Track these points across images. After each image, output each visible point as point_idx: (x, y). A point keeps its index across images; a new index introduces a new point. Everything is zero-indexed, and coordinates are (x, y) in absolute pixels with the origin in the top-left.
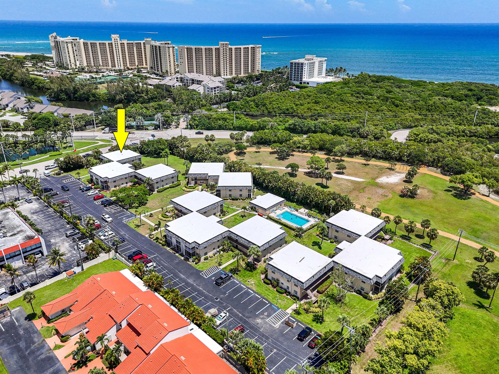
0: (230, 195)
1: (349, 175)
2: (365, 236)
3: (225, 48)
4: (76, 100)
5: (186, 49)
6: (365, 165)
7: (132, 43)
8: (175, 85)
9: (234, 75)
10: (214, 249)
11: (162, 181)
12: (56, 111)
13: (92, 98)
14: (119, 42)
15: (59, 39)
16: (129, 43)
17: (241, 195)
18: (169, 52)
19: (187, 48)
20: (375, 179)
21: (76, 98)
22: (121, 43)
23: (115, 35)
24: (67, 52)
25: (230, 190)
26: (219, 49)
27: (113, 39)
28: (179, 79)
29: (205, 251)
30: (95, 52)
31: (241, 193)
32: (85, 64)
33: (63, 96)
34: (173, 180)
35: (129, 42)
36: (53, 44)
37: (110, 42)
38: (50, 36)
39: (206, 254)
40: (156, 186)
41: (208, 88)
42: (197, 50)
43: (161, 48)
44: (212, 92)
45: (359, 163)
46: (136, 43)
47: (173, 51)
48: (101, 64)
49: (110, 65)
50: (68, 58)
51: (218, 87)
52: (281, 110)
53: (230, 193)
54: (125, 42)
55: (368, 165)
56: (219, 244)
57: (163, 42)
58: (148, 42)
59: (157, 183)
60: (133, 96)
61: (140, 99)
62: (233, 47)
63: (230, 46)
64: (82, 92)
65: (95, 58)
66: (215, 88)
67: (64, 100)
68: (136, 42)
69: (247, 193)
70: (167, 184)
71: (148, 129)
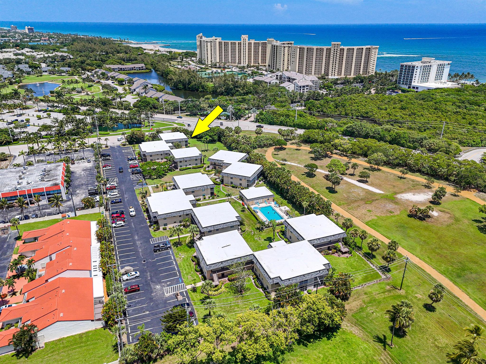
0: (232, 183)
1: (372, 185)
2: (308, 241)
3: (336, 48)
4: (189, 90)
5: (298, 49)
6: (401, 178)
7: (259, 43)
8: (272, 82)
9: (343, 76)
10: (175, 222)
11: (186, 161)
12: (161, 97)
13: (201, 89)
14: (247, 42)
15: (204, 39)
16: (256, 43)
17: (241, 184)
18: (284, 51)
19: (300, 48)
20: (396, 193)
21: (189, 88)
22: (249, 43)
23: (245, 36)
24: (206, 50)
25: (232, 178)
26: (330, 49)
27: (242, 39)
28: (279, 77)
29: (165, 222)
30: (226, 50)
31: (241, 182)
32: (218, 61)
33: (181, 86)
34: (196, 162)
35: (256, 42)
36: (198, 43)
37: (240, 42)
38: (197, 36)
39: (165, 225)
40: (179, 164)
41: (297, 86)
42: (309, 50)
43: (278, 48)
44: (300, 90)
45: (395, 175)
46: (262, 43)
47: (288, 51)
48: (230, 61)
49: (237, 62)
50: (206, 54)
51: (307, 86)
52: (359, 112)
53: (232, 180)
54: (253, 41)
55: (404, 178)
56: (180, 219)
57: (286, 42)
58: (270, 42)
59: (181, 162)
60: (231, 89)
61: (237, 93)
62: (346, 48)
63: (342, 47)
64: (194, 83)
65: (226, 56)
66: (304, 87)
67: (180, 89)
68: (262, 42)
69: (246, 184)
70: (190, 165)
71: (221, 119)
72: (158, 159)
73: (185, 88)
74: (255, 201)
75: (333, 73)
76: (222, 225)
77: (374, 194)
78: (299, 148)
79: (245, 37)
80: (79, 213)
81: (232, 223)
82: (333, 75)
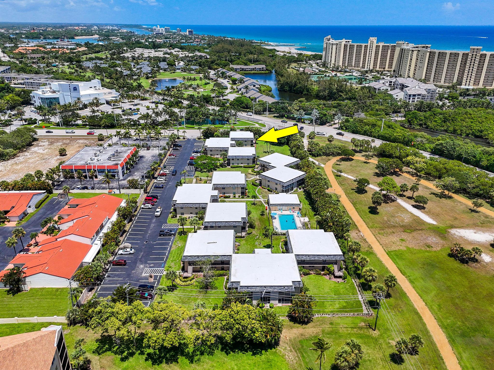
0: (269, 186)
2: (296, 255)
3: (475, 53)
4: (294, 93)
5: (428, 54)
6: (473, 211)
7: (388, 46)
8: (381, 89)
9: (481, 86)
10: (191, 213)
11: (238, 159)
12: (258, 97)
13: (305, 92)
14: (375, 44)
15: (332, 41)
16: (385, 46)
17: (276, 189)
18: (412, 55)
19: (430, 52)
20: (452, 227)
21: (294, 90)
22: (377, 46)
23: (374, 38)
24: (330, 53)
25: (269, 181)
26: (467, 54)
27: (369, 42)
28: (392, 83)
29: (182, 211)
30: (351, 54)
31: (276, 186)
32: (341, 64)
33: (287, 88)
34: (248, 162)
35: (385, 44)
36: (325, 46)
37: (366, 44)
38: (325, 39)
39: (182, 214)
40: (231, 162)
41: (406, 95)
42: (441, 55)
43: (405, 51)
44: (409, 99)
45: (467, 206)
46: (392, 46)
47: (418, 55)
48: (353, 65)
49: (361, 66)
50: (330, 57)
51: (419, 95)
52: (471, 130)
53: (269, 183)
54: (381, 44)
55: (477, 212)
56: (197, 211)
57: (420, 46)
58: (399, 45)
59: (233, 159)
60: (335, 93)
61: (340, 98)
62: (489, 53)
63: (484, 52)
64: (299, 85)
65: (350, 59)
66: (414, 95)
67: (286, 91)
68: (392, 44)
69: (281, 189)
70: (242, 163)
71: (305, 123)
72: (217, 155)
73: (290, 91)
74: (279, 207)
75: (468, 83)
76: (224, 223)
77: (422, 223)
78: (368, 161)
79: (374, 40)
80: (123, 191)
81: (234, 223)
82: (467, 85)
